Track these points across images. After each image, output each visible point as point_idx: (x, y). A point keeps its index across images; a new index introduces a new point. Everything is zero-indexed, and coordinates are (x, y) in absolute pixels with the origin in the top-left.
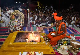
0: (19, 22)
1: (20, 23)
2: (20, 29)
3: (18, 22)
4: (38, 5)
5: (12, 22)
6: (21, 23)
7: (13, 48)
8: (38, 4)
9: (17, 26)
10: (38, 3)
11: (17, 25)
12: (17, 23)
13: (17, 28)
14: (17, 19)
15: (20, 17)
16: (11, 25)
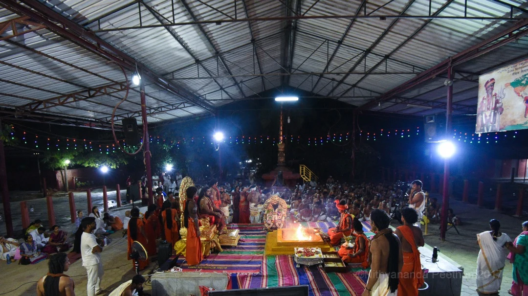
2: (282, 225)
3: (278, 215)
4: (302, 174)
5: (268, 215)
8: (302, 171)
10: (302, 169)
14: (277, 210)
15: (280, 206)
16: (268, 219)
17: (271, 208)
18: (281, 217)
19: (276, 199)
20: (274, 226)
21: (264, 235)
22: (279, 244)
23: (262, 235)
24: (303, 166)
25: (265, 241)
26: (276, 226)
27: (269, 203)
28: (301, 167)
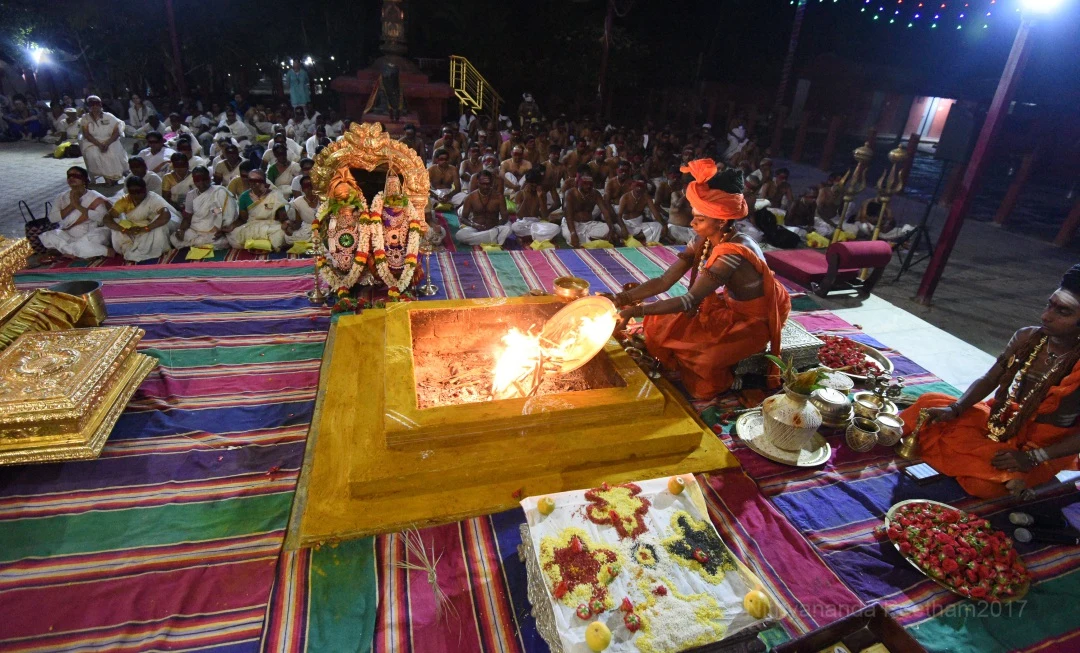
0: (393, 221)
1: (399, 227)
2: (408, 275)
3: (386, 223)
4: (458, 85)
5: (333, 224)
6: (410, 230)
7: (425, 455)
8: (458, 75)
9: (379, 252)
10: (458, 68)
11: (379, 244)
12: (380, 227)
13: (383, 270)
14: (378, 200)
15: (393, 182)
16: (333, 243)
17: (347, 188)
18: (400, 234)
19: (374, 143)
20: (369, 280)
21: (317, 336)
22: (401, 442)
23: (302, 337)
24: (458, 61)
25: (311, 380)
26: (377, 278)
27: (336, 163)
28: (453, 65)
